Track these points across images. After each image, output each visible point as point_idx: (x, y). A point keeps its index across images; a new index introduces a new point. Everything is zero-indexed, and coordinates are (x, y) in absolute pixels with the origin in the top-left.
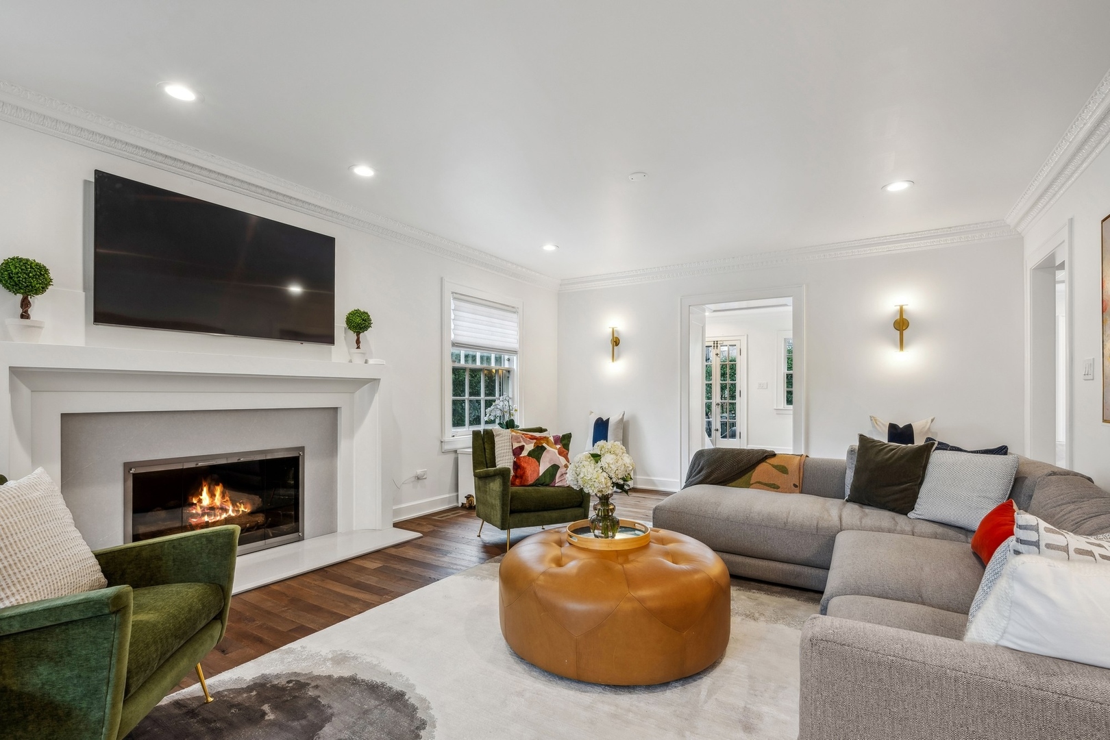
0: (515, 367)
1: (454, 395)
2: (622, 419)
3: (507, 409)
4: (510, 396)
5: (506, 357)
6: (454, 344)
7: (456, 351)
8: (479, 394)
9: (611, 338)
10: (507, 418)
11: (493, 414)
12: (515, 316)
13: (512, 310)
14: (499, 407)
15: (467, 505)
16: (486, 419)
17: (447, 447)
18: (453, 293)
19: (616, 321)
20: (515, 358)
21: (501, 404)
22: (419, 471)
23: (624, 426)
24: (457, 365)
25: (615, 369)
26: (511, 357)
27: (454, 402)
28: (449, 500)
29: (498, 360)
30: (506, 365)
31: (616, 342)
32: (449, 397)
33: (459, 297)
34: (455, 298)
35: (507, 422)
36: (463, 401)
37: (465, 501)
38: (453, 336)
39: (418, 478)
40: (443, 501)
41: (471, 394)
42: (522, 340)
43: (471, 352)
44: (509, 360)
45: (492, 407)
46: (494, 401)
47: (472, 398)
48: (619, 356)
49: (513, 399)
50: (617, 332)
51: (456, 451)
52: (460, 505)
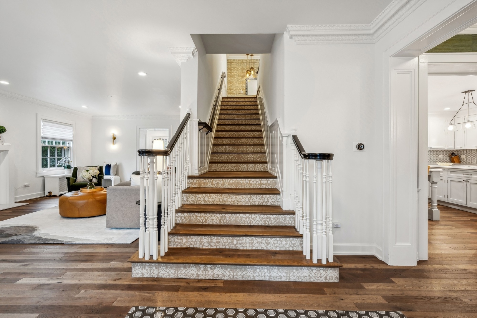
0: (71, 146)
1: (43, 156)
2: (116, 164)
3: (67, 161)
4: (69, 156)
5: (68, 142)
6: (42, 138)
7: (44, 140)
8: (54, 156)
9: (112, 137)
10: (67, 164)
11: (61, 163)
12: (71, 128)
13: (71, 125)
14: (64, 160)
15: (49, 195)
16: (58, 165)
17: (39, 175)
18: (42, 119)
19: (114, 131)
20: (72, 143)
21: (65, 159)
22: (26, 184)
23: (117, 167)
24: (44, 145)
25: (114, 148)
26: (70, 143)
27: (43, 159)
28: (40, 194)
29: (64, 143)
30: (68, 145)
31: (114, 138)
32: (40, 157)
33: (44, 120)
34: (43, 121)
35: (67, 166)
36: (47, 158)
37: (48, 194)
38: (42, 135)
39: (26, 186)
40: (37, 194)
41: (51, 156)
42: (75, 136)
43: (51, 140)
44: (69, 143)
45: (61, 161)
46: (62, 158)
47: (51, 157)
48: (115, 143)
49: (70, 158)
50: (115, 135)
51: (43, 177)
52: (45, 196)
